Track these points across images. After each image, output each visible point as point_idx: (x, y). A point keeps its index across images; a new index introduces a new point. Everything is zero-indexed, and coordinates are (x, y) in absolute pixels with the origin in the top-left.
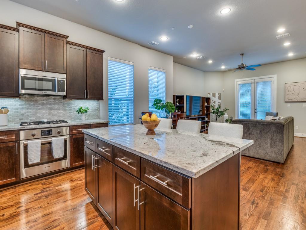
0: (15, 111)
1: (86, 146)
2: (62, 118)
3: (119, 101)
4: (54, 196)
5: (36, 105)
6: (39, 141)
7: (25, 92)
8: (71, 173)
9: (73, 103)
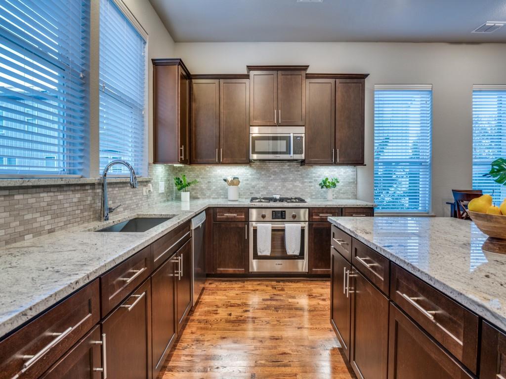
0: (246, 182)
1: (333, 247)
2: (298, 195)
3: (392, 167)
4: (285, 312)
5: (267, 175)
6: (269, 226)
7: (257, 157)
8: (309, 282)
9: (315, 171)
